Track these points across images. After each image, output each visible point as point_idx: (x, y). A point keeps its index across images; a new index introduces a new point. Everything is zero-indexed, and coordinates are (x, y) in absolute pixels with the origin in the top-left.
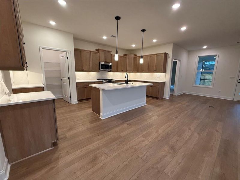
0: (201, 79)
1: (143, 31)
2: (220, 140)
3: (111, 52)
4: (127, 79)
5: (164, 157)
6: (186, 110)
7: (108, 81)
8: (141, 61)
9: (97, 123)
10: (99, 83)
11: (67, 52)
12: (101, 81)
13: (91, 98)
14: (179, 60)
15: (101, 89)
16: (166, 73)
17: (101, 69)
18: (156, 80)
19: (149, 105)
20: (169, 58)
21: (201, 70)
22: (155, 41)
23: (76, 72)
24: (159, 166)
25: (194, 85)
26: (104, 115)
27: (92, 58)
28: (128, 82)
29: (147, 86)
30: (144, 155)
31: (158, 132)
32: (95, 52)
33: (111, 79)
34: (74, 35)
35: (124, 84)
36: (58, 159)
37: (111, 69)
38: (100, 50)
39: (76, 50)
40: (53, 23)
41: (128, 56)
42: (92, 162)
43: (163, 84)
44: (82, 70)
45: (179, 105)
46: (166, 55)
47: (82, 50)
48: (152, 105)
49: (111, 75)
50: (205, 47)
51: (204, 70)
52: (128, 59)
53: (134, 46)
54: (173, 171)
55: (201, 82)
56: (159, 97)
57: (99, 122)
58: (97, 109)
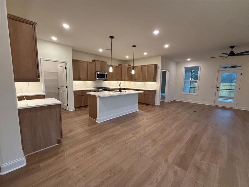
0: (190, 87)
1: (134, 46)
2: (191, 134)
3: (106, 62)
4: (121, 88)
5: (147, 146)
6: (172, 114)
7: (104, 90)
8: (133, 72)
9: (94, 126)
10: (96, 92)
11: (66, 63)
12: (97, 89)
13: (88, 106)
14: (168, 71)
15: (97, 96)
16: (156, 82)
17: (97, 78)
18: (148, 88)
19: (141, 111)
20: (159, 69)
21: (191, 79)
22: (145, 54)
23: (74, 81)
24: (142, 152)
25: (183, 93)
26: (100, 119)
27: (89, 68)
28: (122, 90)
29: (139, 94)
30: (132, 146)
31: (145, 131)
32: (91, 62)
33: (107, 88)
34: (72, 47)
35: (118, 92)
36: (63, 151)
37: (106, 78)
38: (96, 60)
39: (74, 61)
40: (54, 38)
41: (122, 66)
42: (91, 151)
43: (154, 91)
44: (79, 79)
45: (168, 110)
46: (156, 66)
47: (79, 61)
48: (143, 111)
49: (107, 84)
50: (189, 60)
51: (193, 79)
52: (123, 69)
53: (127, 57)
54: (151, 154)
55: (191, 90)
56: (151, 104)
57: (97, 125)
58: (93, 115)
